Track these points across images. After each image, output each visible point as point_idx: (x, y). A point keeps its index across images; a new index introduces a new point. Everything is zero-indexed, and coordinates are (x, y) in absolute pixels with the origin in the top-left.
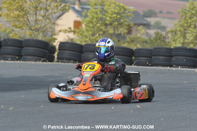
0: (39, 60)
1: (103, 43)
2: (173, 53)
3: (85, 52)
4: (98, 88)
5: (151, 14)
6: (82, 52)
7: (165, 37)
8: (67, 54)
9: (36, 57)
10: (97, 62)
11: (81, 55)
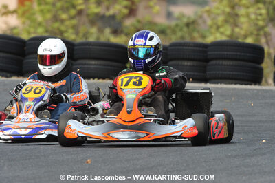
1: (141, 41)
4: (153, 119)
10: (141, 72)
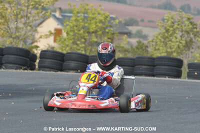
5: (132, 22)
11: (62, 64)
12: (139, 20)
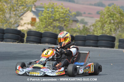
0: (15, 42)
2: (99, 39)
3: (44, 37)
6: (41, 37)
7: (89, 29)
8: (32, 38)
9: (13, 40)
11: (41, 39)
12: (82, 12)
